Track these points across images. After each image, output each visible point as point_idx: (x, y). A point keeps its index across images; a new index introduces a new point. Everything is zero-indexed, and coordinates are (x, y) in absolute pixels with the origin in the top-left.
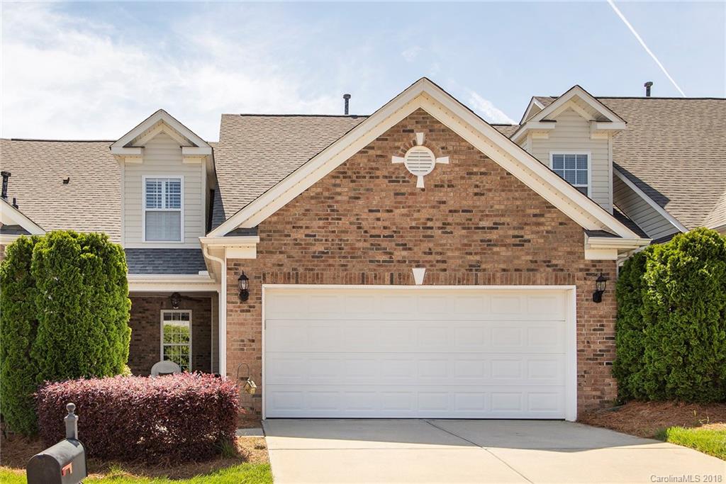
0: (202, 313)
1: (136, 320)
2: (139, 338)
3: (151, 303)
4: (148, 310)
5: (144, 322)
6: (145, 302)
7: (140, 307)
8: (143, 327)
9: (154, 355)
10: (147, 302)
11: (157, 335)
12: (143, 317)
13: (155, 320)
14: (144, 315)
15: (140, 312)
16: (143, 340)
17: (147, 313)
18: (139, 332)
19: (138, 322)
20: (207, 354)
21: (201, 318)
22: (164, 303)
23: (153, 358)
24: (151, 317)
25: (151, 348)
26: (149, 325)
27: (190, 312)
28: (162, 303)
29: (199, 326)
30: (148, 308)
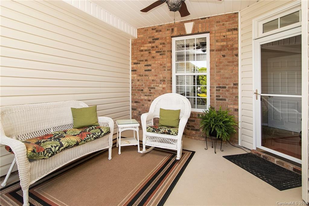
0: (224, 34)
1: (146, 50)
2: (149, 68)
3: (160, 31)
4: (157, 39)
5: (154, 52)
6: (155, 31)
7: (150, 37)
8: (153, 57)
9: (164, 86)
10: (157, 31)
11: (169, 65)
12: (153, 47)
13: (166, 49)
14: (153, 45)
15: (150, 42)
16: (153, 70)
17: (157, 42)
18: (149, 63)
19: (147, 52)
20: (232, 85)
21: (223, 41)
22: (175, 29)
23: (164, 88)
24: (161, 46)
25: (162, 79)
26: (158, 54)
27: (207, 36)
28: (173, 30)
29: (220, 50)
30: (158, 36)
